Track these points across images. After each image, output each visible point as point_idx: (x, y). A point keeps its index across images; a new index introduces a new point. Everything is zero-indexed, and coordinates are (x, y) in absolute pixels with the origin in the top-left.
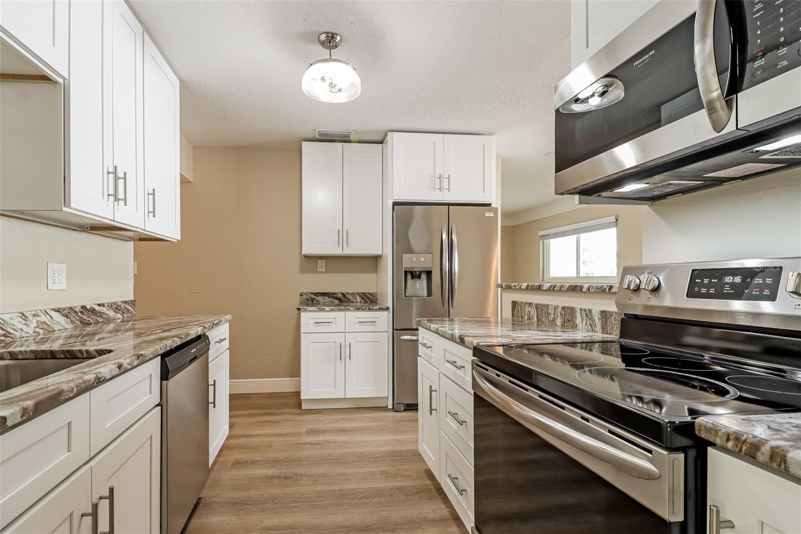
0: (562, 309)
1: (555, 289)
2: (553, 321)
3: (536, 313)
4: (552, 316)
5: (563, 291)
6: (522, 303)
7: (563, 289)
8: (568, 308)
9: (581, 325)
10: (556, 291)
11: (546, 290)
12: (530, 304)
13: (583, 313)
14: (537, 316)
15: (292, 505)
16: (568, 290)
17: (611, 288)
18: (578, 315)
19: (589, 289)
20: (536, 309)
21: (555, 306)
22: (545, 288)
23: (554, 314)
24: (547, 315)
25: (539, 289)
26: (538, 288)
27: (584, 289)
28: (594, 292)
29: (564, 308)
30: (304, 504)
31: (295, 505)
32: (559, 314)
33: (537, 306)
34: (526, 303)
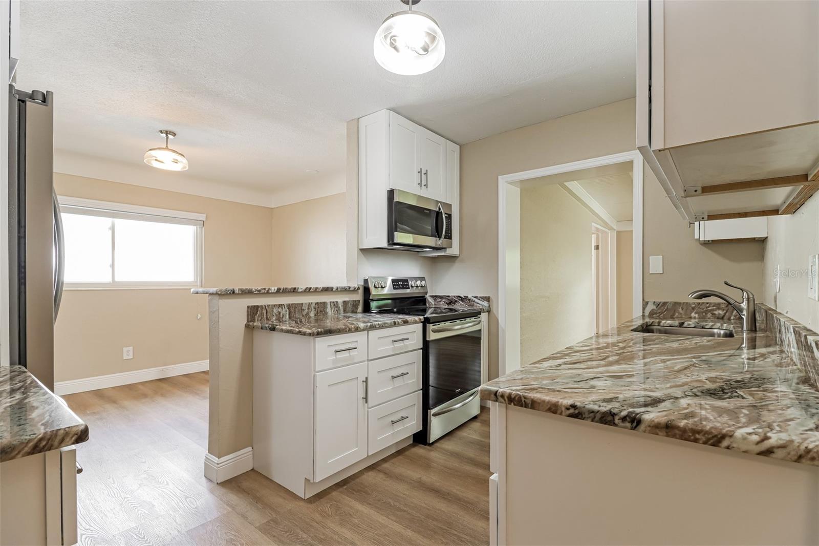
0: (316, 304)
1: (311, 290)
2: (307, 314)
3: (288, 312)
4: (307, 311)
5: (319, 292)
6: (268, 306)
7: (317, 290)
8: (321, 303)
9: (330, 312)
10: (312, 292)
11: (302, 292)
12: (280, 306)
13: (332, 304)
14: (289, 314)
15: (468, 538)
16: (322, 290)
17: (349, 288)
18: (329, 306)
19: (337, 289)
20: (288, 308)
21: (309, 303)
22: (300, 290)
23: (308, 309)
24: (301, 311)
25: (294, 291)
26: (292, 291)
27: (334, 290)
28: (341, 291)
29: (318, 303)
30: (456, 533)
31: (466, 537)
32: (313, 308)
33: (289, 306)
34: (274, 306)
